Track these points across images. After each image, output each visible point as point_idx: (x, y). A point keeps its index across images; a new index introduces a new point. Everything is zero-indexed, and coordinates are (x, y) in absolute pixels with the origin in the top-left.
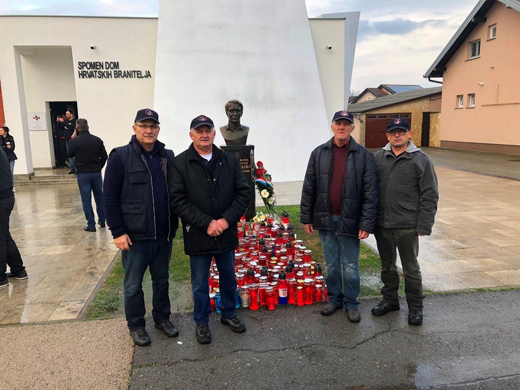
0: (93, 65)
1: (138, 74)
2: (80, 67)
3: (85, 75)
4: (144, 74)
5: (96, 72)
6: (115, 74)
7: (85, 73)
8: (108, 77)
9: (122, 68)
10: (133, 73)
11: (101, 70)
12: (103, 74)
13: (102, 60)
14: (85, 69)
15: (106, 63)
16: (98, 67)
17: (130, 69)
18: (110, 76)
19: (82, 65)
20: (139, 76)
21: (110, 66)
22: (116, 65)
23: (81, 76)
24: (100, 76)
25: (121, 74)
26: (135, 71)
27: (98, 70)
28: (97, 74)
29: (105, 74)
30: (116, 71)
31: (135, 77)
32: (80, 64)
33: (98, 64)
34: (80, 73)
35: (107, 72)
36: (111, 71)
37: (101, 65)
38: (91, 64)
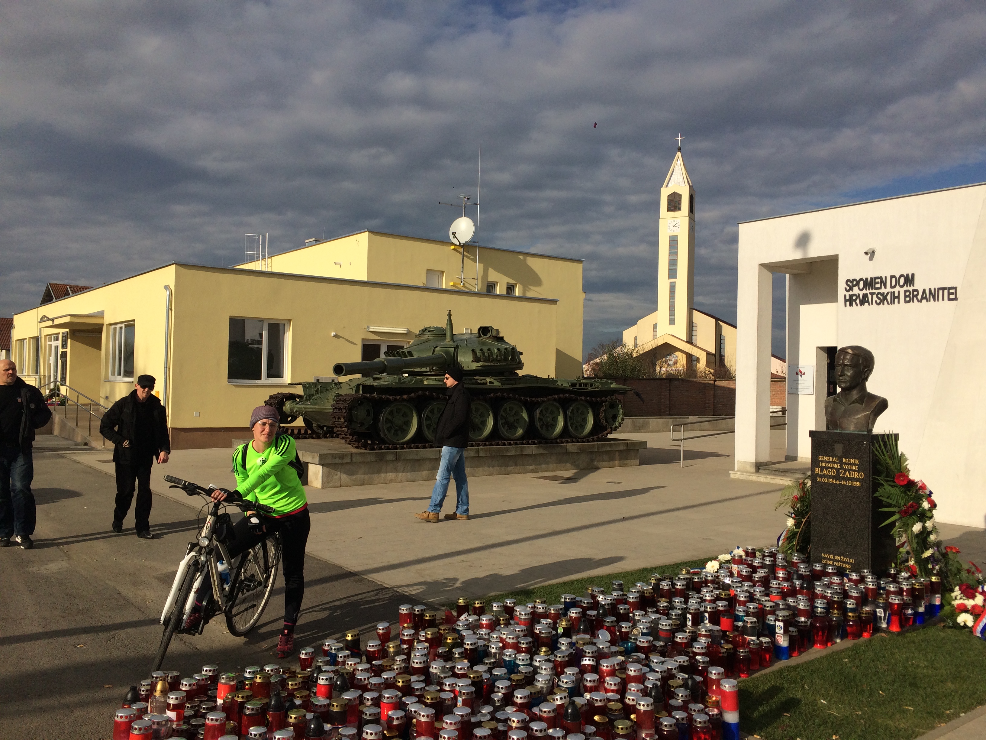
0: (869, 283)
1: (949, 294)
2: (848, 288)
3: (855, 301)
5: (872, 294)
6: (906, 296)
7: (854, 298)
8: (893, 302)
9: (920, 285)
10: (941, 292)
11: (883, 290)
12: (885, 298)
13: (885, 272)
14: (856, 291)
15: (892, 277)
16: (878, 286)
17: (935, 285)
18: (896, 300)
19: (852, 284)
20: (952, 296)
21: (898, 282)
22: (909, 280)
23: (848, 304)
24: (878, 301)
25: (916, 296)
26: (943, 289)
27: (877, 291)
28: (875, 298)
29: (889, 297)
30: (908, 291)
31: (943, 299)
32: (849, 283)
33: (877, 281)
34: (848, 298)
35: (893, 293)
36: (899, 292)
37: (883, 283)
38: (866, 281)
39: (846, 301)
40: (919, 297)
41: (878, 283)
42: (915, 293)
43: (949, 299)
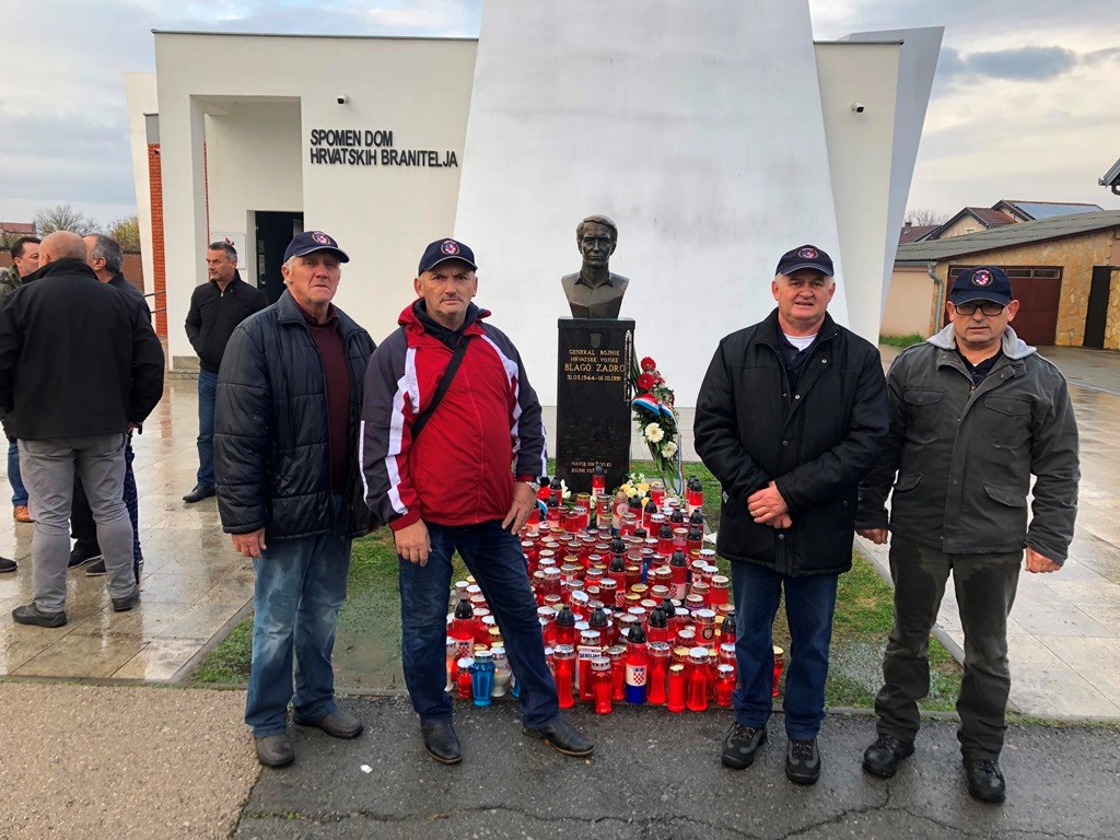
0: (341, 137)
1: (430, 159)
2: (314, 141)
3: (324, 157)
4: (442, 159)
5: (345, 151)
6: (383, 157)
7: (323, 153)
8: (369, 163)
9: (399, 145)
10: (421, 155)
11: (356, 148)
12: (360, 157)
13: (359, 127)
14: (324, 145)
15: (367, 132)
16: (351, 141)
17: (415, 147)
18: (373, 161)
19: (319, 136)
20: (433, 162)
21: (374, 139)
22: (387, 138)
23: (315, 159)
24: (352, 160)
25: (395, 158)
26: (424, 152)
27: (350, 148)
28: (348, 156)
29: (364, 157)
30: (386, 151)
31: (424, 165)
32: (315, 134)
33: (351, 135)
34: (314, 152)
35: (368, 152)
36: (375, 151)
37: (357, 138)
38: (336, 134)
39: (312, 156)
40: (398, 160)
41: (350, 138)
42: (394, 154)
43: (430, 165)
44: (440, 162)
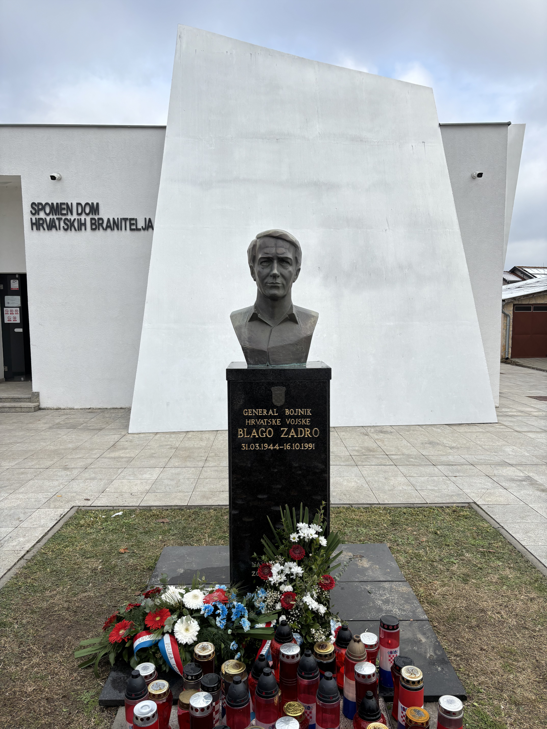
0: (56, 209)
1: (131, 224)
2: (34, 212)
3: (42, 225)
4: (141, 224)
5: (59, 219)
6: (92, 224)
7: (41, 222)
8: (80, 229)
9: (105, 214)
10: (123, 222)
11: (69, 217)
12: (72, 225)
13: (72, 201)
14: (42, 215)
15: (78, 204)
16: (64, 212)
17: (118, 216)
18: (83, 228)
19: (37, 208)
20: (134, 227)
21: (83, 210)
22: (94, 209)
23: (35, 228)
24: (66, 227)
25: (102, 224)
26: (125, 220)
27: (64, 218)
28: (62, 224)
29: (76, 224)
30: (94, 219)
31: (126, 229)
32: (34, 206)
33: (64, 206)
34: (34, 221)
35: (79, 221)
36: (85, 219)
37: (69, 209)
38: (52, 206)
39: (32, 224)
40: (105, 225)
41: (64, 209)
42: (101, 222)
43: (131, 230)
44: (139, 227)
